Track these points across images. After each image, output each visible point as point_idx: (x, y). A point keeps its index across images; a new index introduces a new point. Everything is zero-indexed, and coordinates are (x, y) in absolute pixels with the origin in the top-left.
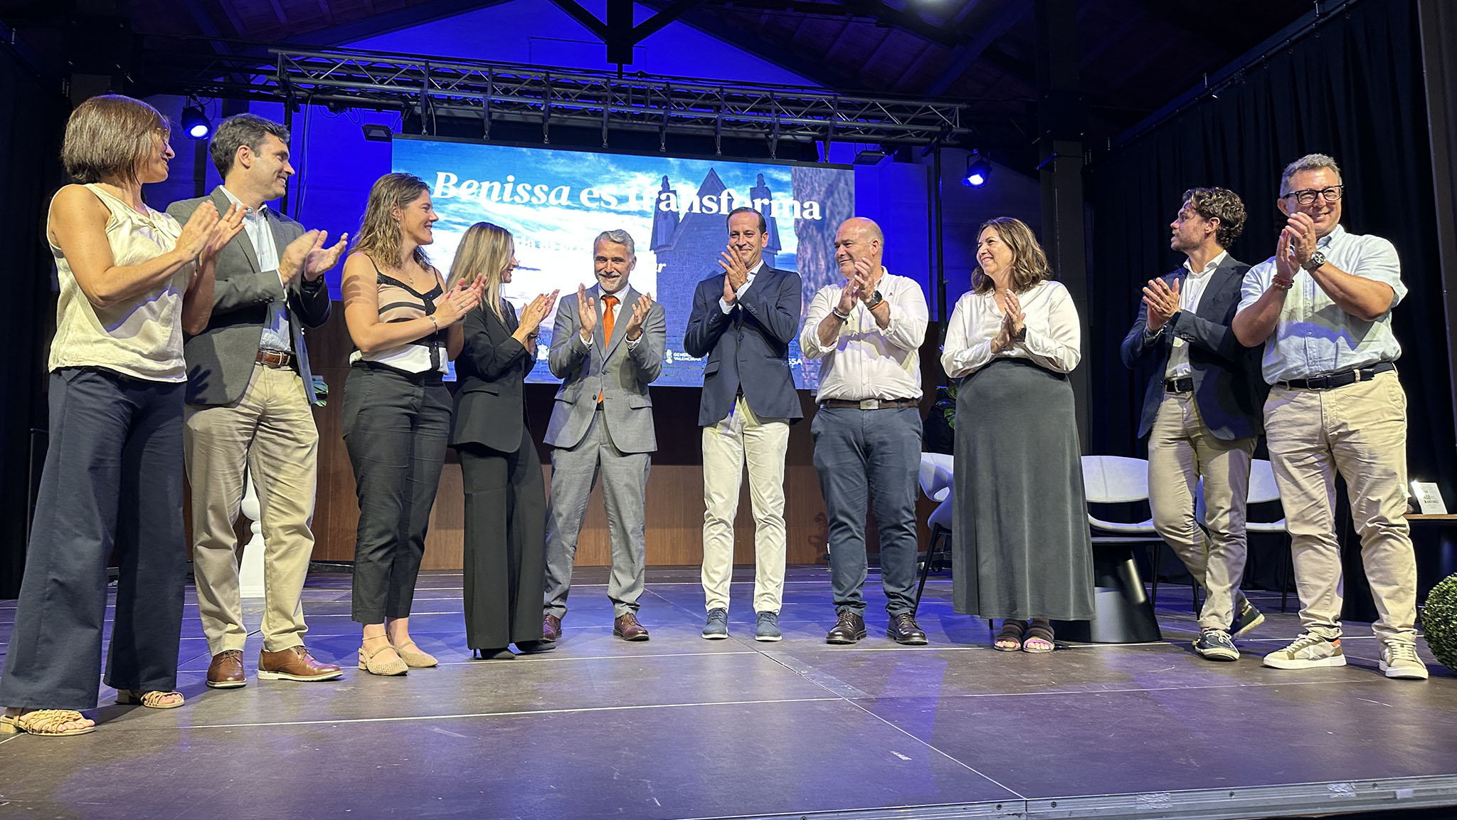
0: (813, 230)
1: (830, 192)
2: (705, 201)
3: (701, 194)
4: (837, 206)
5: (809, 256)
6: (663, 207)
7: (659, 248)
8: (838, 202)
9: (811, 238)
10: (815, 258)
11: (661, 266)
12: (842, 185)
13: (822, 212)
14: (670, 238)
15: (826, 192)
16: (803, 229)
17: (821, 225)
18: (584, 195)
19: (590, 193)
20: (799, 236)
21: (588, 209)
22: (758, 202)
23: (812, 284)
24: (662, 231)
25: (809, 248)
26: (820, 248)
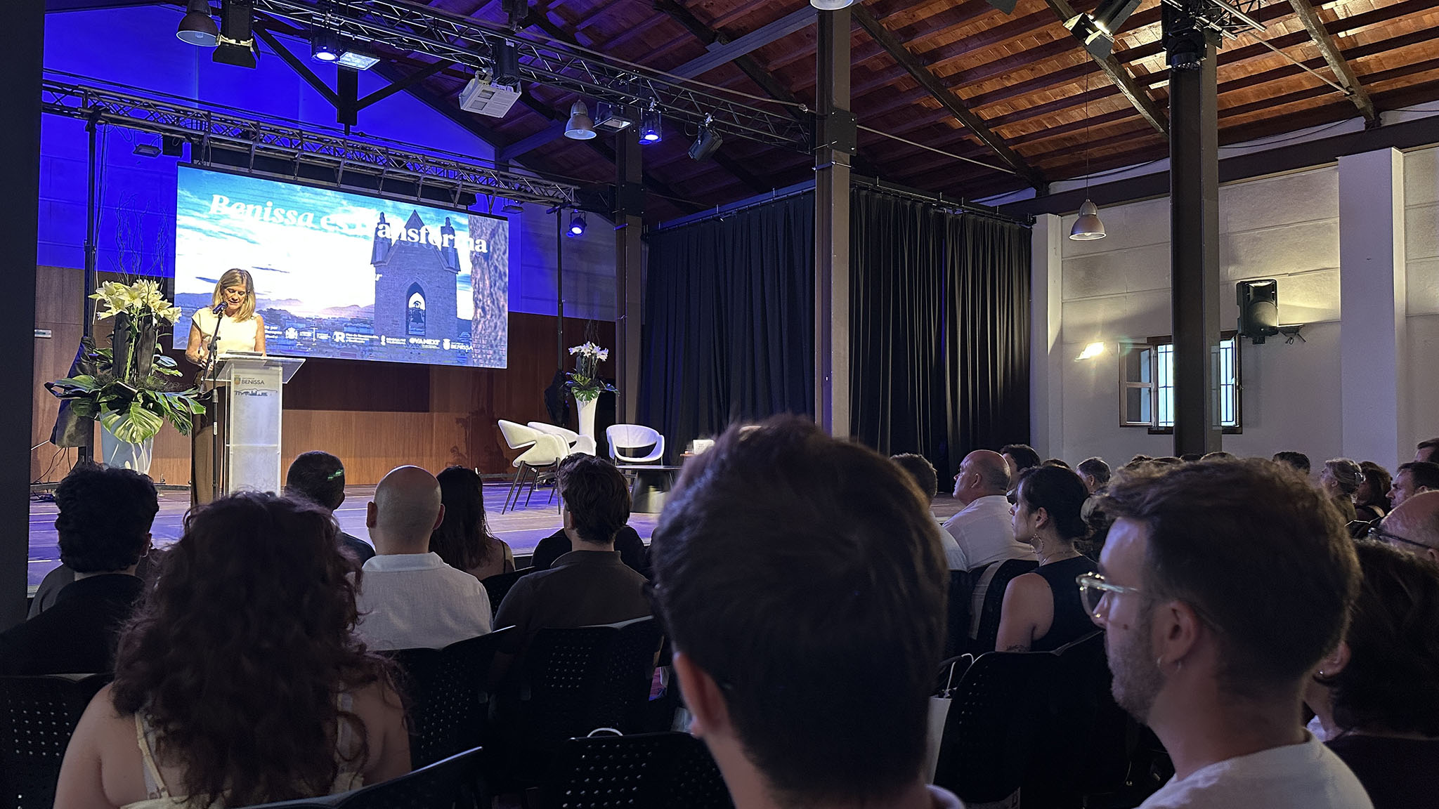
0: (481, 259)
1: (493, 235)
2: (410, 232)
3: (407, 227)
4: (497, 244)
5: (479, 277)
6: (380, 234)
7: (377, 263)
8: (498, 242)
9: (480, 265)
10: (483, 280)
11: (379, 276)
12: (500, 230)
13: (488, 248)
14: (385, 257)
15: (490, 234)
16: (476, 259)
17: (487, 257)
18: (324, 221)
19: (328, 219)
20: (473, 262)
21: (326, 231)
22: (446, 237)
23: (480, 297)
24: (379, 251)
25: (479, 271)
26: (486, 272)
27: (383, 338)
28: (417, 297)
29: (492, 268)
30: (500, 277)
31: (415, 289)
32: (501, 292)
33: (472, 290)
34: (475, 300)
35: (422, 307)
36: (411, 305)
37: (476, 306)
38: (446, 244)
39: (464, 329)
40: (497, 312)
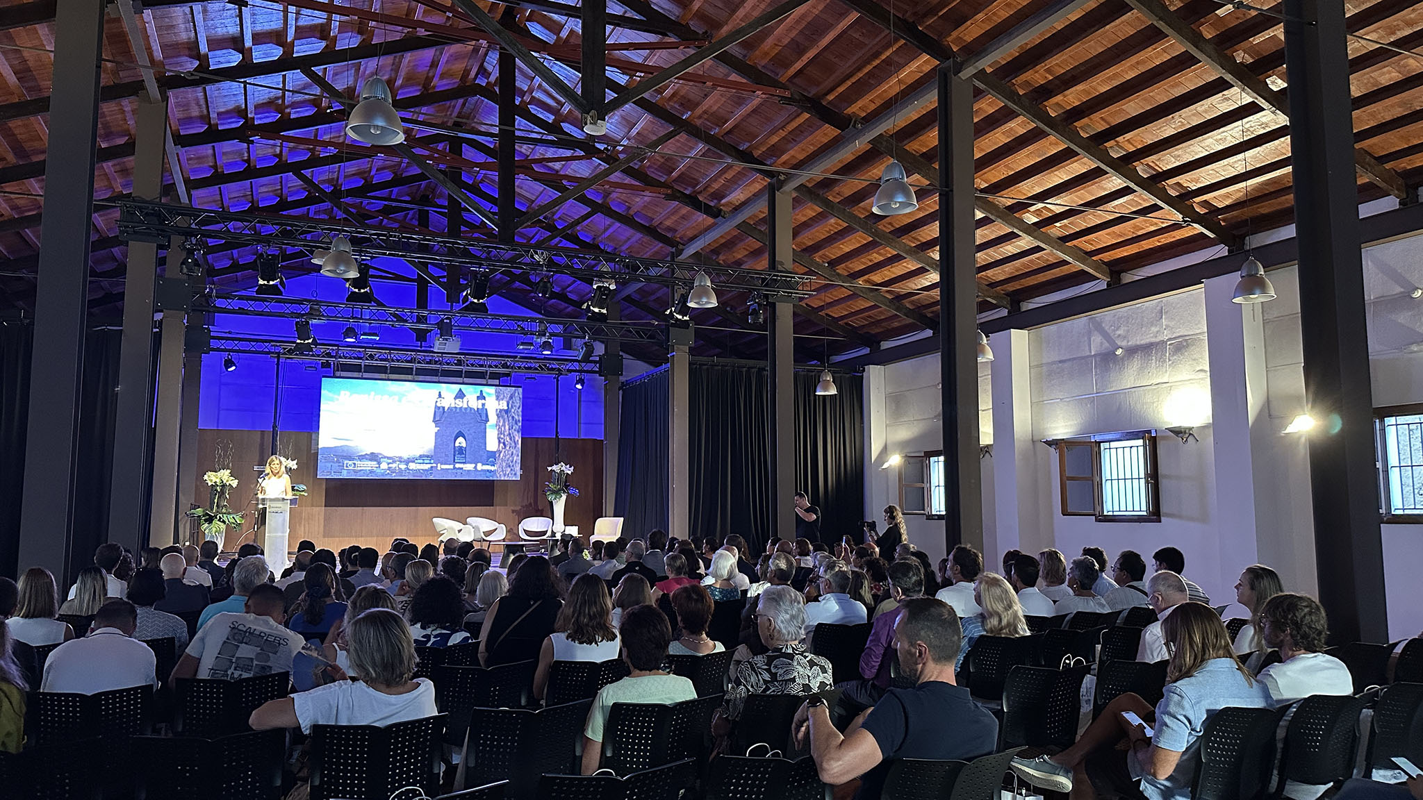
0: (503, 413)
1: (511, 397)
2: (457, 400)
3: (455, 399)
5: (501, 424)
6: (438, 405)
7: (436, 421)
8: (515, 402)
9: (503, 417)
10: (504, 426)
12: (517, 394)
13: (508, 406)
14: (441, 417)
16: (500, 414)
17: (507, 412)
18: (404, 400)
19: (407, 399)
20: (497, 415)
21: (405, 405)
22: (481, 402)
23: (502, 436)
24: (437, 414)
25: (502, 421)
26: (506, 420)
27: (439, 465)
28: (461, 439)
29: (510, 418)
30: (516, 424)
31: (460, 434)
32: (516, 433)
33: (497, 432)
34: (499, 438)
35: (464, 445)
36: (457, 444)
37: (499, 442)
38: (480, 407)
39: (492, 457)
40: (513, 444)
